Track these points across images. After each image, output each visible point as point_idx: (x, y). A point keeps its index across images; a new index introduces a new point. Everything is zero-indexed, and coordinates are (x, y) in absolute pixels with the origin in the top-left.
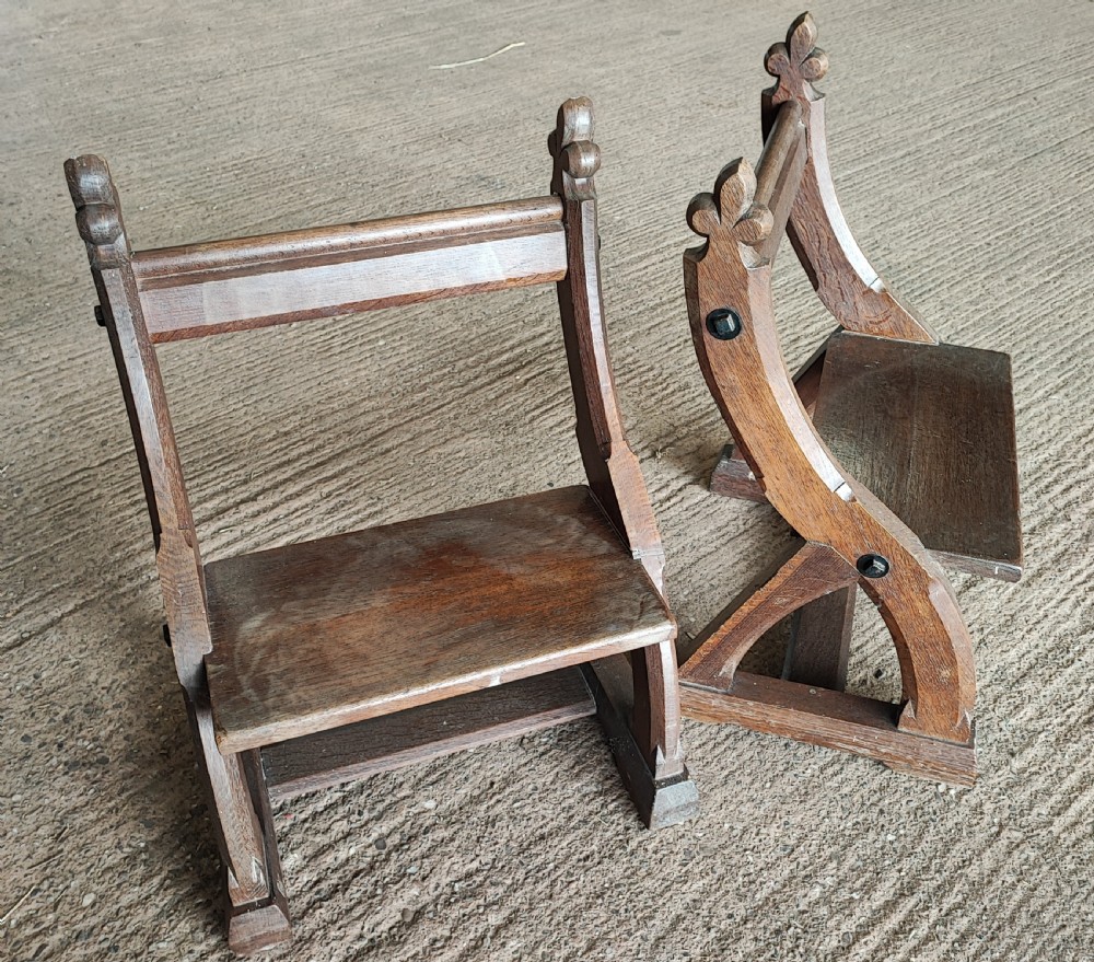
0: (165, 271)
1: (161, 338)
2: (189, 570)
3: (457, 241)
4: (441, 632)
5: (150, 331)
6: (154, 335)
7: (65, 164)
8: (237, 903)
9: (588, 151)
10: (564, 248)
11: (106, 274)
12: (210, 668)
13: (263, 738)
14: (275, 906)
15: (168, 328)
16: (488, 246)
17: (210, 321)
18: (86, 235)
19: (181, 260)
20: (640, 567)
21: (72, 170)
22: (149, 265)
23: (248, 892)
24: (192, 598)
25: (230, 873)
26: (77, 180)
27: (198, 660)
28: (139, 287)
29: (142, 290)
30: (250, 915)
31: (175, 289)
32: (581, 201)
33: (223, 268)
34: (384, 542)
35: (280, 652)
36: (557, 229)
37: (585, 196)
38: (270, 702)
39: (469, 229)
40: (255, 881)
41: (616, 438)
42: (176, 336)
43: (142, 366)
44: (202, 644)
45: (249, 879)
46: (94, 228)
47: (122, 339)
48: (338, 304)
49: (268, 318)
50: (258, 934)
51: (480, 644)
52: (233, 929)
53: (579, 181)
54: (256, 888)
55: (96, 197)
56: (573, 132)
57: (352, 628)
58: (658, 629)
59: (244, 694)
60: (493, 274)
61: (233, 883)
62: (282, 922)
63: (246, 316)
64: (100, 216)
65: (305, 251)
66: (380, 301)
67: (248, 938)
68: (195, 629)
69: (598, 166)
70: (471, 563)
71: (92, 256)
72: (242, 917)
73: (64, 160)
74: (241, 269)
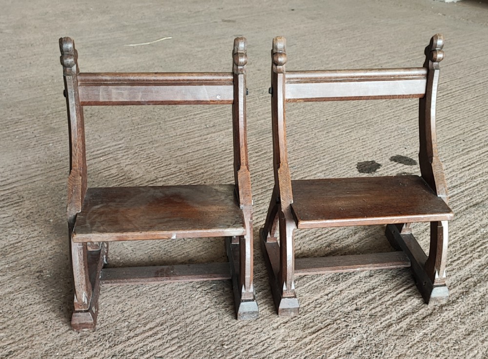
0: (88, 80)
1: (84, 104)
2: (79, 184)
3: (193, 84)
4: (161, 218)
5: (80, 101)
6: (82, 102)
7: (60, 39)
8: (77, 309)
9: (242, 56)
10: (232, 92)
11: (67, 77)
12: (78, 216)
13: (88, 239)
14: (90, 313)
15: (87, 100)
16: (204, 87)
17: (101, 100)
18: (62, 63)
19: (94, 78)
20: (241, 211)
21: (61, 41)
22: (83, 78)
23: (81, 306)
24: (78, 193)
25: (75, 296)
26: (62, 44)
27: (75, 214)
28: (79, 84)
29: (80, 86)
30: (80, 314)
31: (91, 87)
32: (239, 74)
33: (108, 82)
34: (152, 190)
35: (103, 216)
36: (230, 84)
37: (241, 73)
38: (94, 228)
39: (198, 80)
40: (83, 301)
41: (243, 164)
42: (89, 104)
43: (75, 111)
44: (77, 209)
45: (81, 300)
46: (65, 61)
47: (70, 101)
48: (147, 100)
49: (122, 102)
50: (82, 322)
51: (172, 224)
52: (73, 318)
53: (239, 67)
54: (83, 304)
55: (68, 51)
56: (238, 49)
57: (130, 213)
58: (238, 229)
59: (86, 225)
60: (205, 98)
61: (76, 301)
62: (91, 320)
63: (114, 100)
64: (67, 57)
65: (137, 80)
66: (162, 101)
67: (78, 323)
68: (76, 204)
69: (246, 63)
70: (180, 201)
71: (64, 71)
72: (77, 314)
73: (60, 38)
74: (115, 83)
